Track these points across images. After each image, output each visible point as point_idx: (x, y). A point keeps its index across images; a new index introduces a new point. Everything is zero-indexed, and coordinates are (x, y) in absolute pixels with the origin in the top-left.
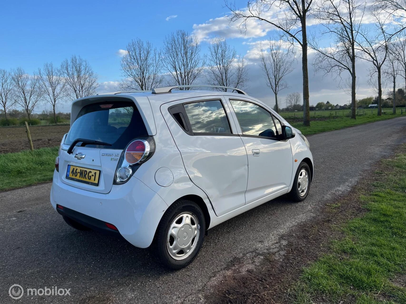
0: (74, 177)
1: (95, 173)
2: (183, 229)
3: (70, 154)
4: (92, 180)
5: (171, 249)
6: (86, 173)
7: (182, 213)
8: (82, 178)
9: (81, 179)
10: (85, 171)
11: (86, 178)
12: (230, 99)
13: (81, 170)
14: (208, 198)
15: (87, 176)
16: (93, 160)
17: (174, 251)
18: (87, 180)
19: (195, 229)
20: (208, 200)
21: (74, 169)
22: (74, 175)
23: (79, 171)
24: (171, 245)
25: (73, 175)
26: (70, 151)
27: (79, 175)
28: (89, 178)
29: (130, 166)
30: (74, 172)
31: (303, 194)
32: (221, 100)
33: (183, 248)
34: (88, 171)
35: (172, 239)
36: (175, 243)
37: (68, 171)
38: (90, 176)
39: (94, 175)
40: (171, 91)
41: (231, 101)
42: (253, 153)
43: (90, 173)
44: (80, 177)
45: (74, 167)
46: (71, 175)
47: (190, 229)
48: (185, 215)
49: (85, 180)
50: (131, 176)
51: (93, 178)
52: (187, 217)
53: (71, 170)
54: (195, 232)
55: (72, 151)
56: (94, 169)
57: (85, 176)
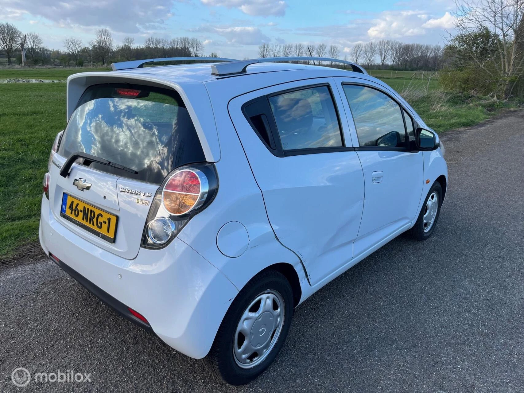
0: (73, 216)
1: (109, 220)
2: (260, 319)
3: (65, 177)
4: (103, 231)
5: (239, 353)
6: (92, 215)
7: (259, 294)
8: (87, 221)
9: (84, 223)
10: (91, 211)
11: (93, 225)
12: (343, 84)
13: (84, 208)
14: (302, 262)
15: (95, 220)
16: (105, 197)
17: (244, 356)
18: (95, 228)
19: (279, 315)
20: (301, 266)
21: (73, 202)
22: (73, 212)
23: (80, 208)
24: (239, 348)
25: (71, 213)
26: (65, 172)
27: (81, 214)
28: (99, 225)
29: (171, 217)
30: (74, 208)
31: (427, 230)
32: (329, 87)
33: (258, 350)
34: (97, 212)
35: (242, 338)
36: (245, 343)
37: (64, 203)
38: (101, 224)
39: (107, 222)
40: (247, 69)
41: (344, 86)
42: (373, 178)
43: (100, 217)
44: (83, 219)
45: (73, 200)
46: (68, 212)
47: (271, 319)
48: (264, 296)
49: (90, 226)
50: (174, 236)
51: (105, 226)
52: (268, 298)
53: (68, 204)
54: (277, 320)
55: (69, 172)
56: (107, 212)
57: (91, 219)
